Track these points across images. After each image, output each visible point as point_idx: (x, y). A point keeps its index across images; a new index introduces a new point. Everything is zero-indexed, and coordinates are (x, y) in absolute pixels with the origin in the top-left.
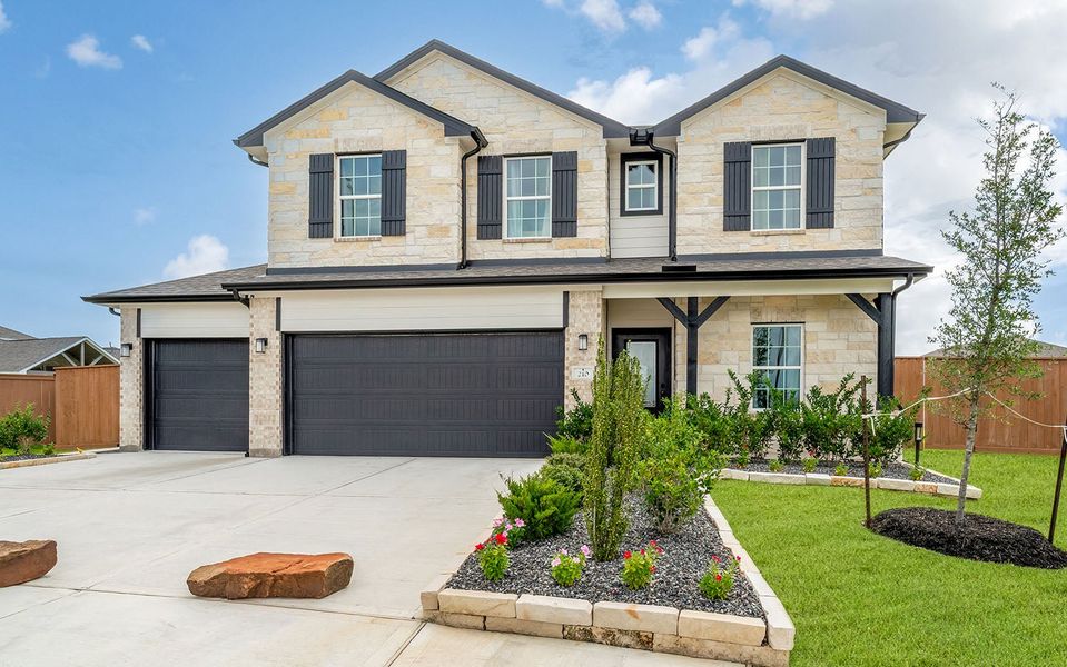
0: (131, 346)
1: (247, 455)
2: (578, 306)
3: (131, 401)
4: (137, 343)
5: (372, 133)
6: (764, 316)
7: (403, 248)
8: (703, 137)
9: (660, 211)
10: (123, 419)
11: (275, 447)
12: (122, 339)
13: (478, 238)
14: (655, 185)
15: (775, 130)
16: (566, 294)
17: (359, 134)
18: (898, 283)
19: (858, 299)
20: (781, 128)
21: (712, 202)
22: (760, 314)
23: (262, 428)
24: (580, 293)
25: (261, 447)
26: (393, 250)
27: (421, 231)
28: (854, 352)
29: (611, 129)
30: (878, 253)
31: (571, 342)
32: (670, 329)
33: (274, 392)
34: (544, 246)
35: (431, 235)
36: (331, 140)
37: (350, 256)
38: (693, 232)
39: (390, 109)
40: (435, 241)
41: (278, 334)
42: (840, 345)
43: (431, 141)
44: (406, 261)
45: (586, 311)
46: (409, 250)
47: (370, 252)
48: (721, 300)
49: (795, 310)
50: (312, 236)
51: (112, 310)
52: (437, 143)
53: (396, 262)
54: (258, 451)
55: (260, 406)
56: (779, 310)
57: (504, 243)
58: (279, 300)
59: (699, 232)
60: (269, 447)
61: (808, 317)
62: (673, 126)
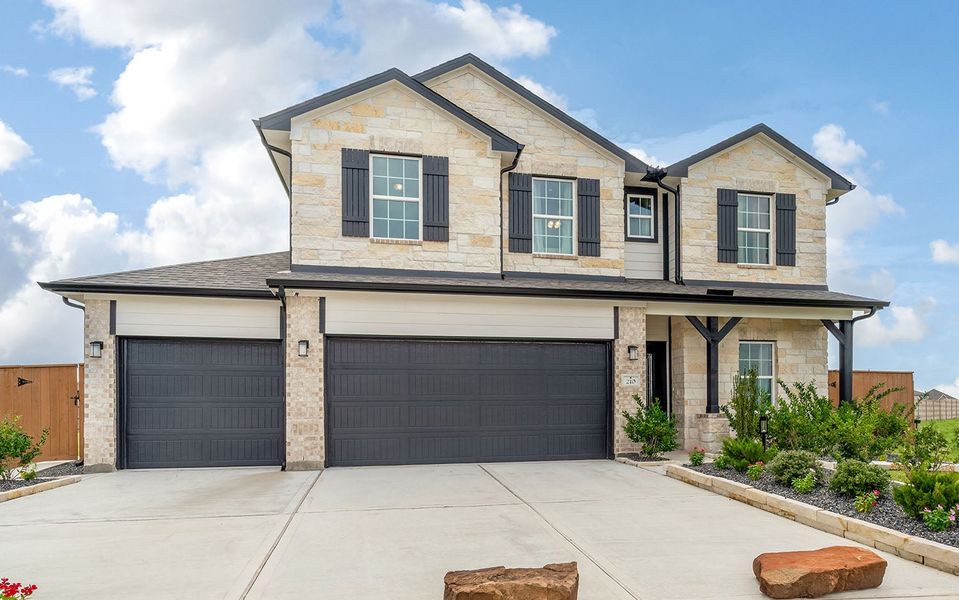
0: (102, 346)
1: (283, 469)
2: (626, 320)
3: (102, 411)
4: (110, 342)
5: (410, 135)
6: (748, 335)
7: (445, 255)
8: (701, 181)
9: (655, 240)
10: (89, 433)
11: (318, 459)
12: (86, 336)
13: (510, 251)
14: (652, 217)
15: (754, 183)
16: (616, 309)
17: (398, 134)
18: (856, 313)
19: (828, 324)
20: (758, 182)
21: (708, 237)
22: (745, 333)
23: (302, 438)
24: (627, 308)
25: (301, 459)
26: (435, 256)
27: (464, 240)
28: (810, 366)
29: (631, 164)
30: (825, 288)
31: (620, 353)
32: (665, 343)
33: (317, 399)
34: (571, 263)
35: (474, 244)
36: (365, 136)
37: (389, 258)
38: (695, 261)
39: (430, 114)
40: (476, 250)
41: (321, 336)
42: (801, 360)
43: (473, 153)
44: (450, 268)
45: (633, 325)
46: (452, 257)
47: (411, 256)
48: (735, 321)
49: (770, 330)
50: (345, 234)
51: (65, 299)
52: (480, 155)
53: (438, 268)
54: (297, 464)
55: (300, 414)
56: (759, 331)
57: (535, 257)
58: (322, 300)
59: (699, 261)
60: (311, 459)
61: (779, 337)
62: (682, 169)
